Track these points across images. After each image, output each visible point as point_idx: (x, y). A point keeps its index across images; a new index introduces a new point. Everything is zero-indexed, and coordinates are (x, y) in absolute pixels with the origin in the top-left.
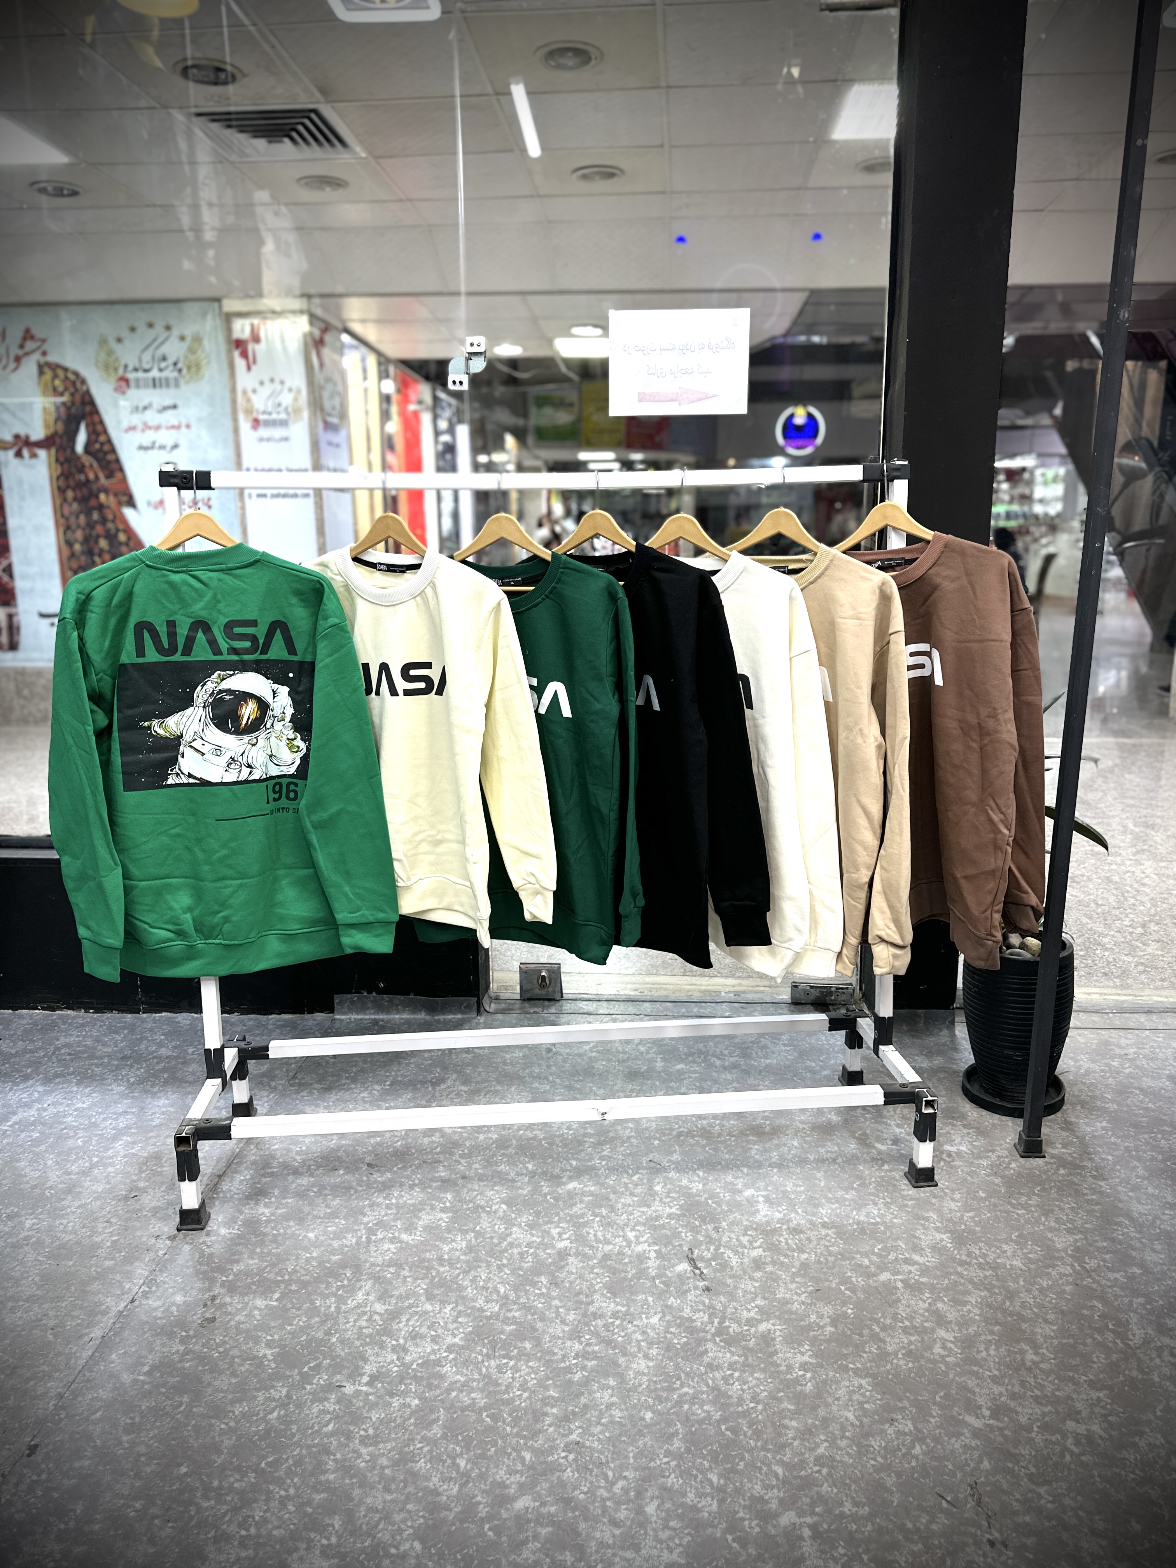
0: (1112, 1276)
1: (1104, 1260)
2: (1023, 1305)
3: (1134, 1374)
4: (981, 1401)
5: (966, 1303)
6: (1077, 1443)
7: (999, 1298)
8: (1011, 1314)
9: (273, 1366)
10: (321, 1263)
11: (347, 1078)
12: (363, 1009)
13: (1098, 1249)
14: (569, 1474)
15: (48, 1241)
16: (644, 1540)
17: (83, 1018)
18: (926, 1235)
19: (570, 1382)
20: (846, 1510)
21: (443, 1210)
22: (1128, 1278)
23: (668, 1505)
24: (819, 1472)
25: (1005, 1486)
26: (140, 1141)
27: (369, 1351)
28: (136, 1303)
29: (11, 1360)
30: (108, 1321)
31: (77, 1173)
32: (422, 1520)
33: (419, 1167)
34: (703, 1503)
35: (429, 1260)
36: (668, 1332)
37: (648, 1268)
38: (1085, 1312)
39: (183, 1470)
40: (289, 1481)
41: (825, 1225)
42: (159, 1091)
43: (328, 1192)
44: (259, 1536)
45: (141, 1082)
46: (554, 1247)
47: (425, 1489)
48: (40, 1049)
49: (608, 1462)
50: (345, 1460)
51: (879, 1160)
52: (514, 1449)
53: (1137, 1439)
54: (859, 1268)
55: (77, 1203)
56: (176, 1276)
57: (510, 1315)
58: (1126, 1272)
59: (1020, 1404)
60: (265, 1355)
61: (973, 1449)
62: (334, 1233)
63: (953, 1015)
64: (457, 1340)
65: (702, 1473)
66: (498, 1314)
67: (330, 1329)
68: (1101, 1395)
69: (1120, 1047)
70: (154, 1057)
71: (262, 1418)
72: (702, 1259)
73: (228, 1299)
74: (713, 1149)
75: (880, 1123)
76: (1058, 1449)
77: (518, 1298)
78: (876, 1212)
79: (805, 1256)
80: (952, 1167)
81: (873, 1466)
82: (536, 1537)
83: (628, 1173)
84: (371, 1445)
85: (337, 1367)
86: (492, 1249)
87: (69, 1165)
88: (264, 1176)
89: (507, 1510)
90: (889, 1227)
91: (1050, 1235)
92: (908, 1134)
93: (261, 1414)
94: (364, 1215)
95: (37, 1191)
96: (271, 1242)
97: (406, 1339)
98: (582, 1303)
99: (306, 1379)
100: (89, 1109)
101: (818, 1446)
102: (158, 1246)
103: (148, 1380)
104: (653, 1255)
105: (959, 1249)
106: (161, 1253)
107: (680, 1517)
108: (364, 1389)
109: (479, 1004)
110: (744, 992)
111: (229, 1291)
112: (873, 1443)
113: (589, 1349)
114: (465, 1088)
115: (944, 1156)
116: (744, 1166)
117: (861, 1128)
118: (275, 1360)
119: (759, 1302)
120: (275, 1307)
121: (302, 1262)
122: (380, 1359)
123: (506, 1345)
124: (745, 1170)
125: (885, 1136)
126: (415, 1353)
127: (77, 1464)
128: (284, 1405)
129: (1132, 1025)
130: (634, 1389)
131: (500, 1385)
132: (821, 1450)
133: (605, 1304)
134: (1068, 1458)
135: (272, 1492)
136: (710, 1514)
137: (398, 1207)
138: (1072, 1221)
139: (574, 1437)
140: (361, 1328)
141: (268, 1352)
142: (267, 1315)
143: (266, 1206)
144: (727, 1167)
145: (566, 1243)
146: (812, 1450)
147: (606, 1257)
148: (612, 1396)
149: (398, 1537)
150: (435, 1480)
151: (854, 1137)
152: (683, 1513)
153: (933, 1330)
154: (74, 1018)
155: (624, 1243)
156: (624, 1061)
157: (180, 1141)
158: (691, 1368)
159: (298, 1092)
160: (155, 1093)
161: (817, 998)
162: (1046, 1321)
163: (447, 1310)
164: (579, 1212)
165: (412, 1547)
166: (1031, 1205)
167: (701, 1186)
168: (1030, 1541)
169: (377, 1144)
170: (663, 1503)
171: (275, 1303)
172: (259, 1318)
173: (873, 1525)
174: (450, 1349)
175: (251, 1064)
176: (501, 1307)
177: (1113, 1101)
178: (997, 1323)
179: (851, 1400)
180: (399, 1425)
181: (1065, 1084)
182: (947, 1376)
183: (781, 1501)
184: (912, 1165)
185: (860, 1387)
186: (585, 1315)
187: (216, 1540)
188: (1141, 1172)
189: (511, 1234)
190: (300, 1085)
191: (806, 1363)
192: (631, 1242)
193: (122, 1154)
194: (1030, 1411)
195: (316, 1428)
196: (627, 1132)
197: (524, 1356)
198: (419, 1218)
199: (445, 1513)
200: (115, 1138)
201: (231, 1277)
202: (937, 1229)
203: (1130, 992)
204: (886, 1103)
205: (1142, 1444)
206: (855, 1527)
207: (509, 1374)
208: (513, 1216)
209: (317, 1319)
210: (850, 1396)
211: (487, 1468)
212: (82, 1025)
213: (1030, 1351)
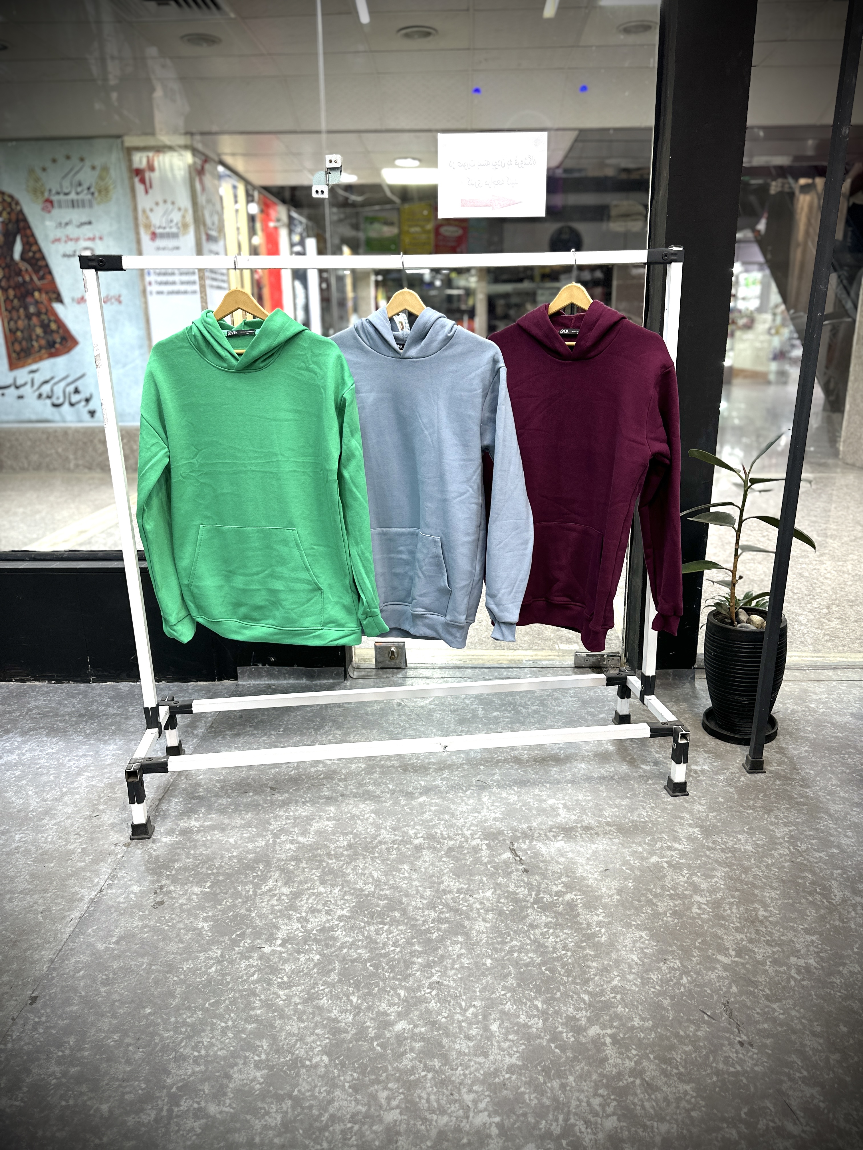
0: (817, 855)
1: (811, 844)
2: (755, 877)
3: (837, 923)
4: (728, 945)
5: (713, 877)
6: (799, 972)
7: (738, 872)
8: (747, 883)
9: (210, 934)
10: (240, 860)
11: (251, 727)
12: (259, 676)
13: (806, 836)
14: (433, 1005)
15: (33, 849)
16: (491, 1049)
17: (48, 687)
18: (682, 829)
19: (430, 940)
20: (636, 1024)
21: (328, 819)
22: (829, 856)
23: (506, 1024)
24: (615, 997)
25: (749, 1004)
26: (98, 776)
27: (280, 922)
28: (104, 893)
29: (12, 936)
30: (84, 906)
31: (52, 800)
32: (327, 1041)
33: (309, 788)
34: (532, 1021)
35: (320, 855)
36: (498, 902)
37: (482, 856)
38: (800, 881)
39: (148, 1010)
40: (227, 1016)
41: (608, 824)
42: (109, 739)
43: (242, 808)
44: (208, 1056)
45: (95, 733)
46: (412, 843)
47: (328, 1019)
48: (16, 710)
49: (461, 996)
50: (268, 1000)
51: (644, 778)
52: (392, 988)
53: (841, 968)
54: (634, 853)
55: (53, 822)
56: (133, 872)
57: (382, 893)
58: (827, 852)
59: (756, 946)
60: (203, 927)
61: (725, 978)
62: (248, 838)
63: (694, 673)
64: (345, 912)
65: (530, 1001)
66: (374, 893)
67: (250, 907)
68: (814, 938)
69: (815, 694)
70: (104, 715)
71: (204, 972)
72: (520, 849)
73: (172, 888)
74: (524, 771)
75: (644, 750)
76: (785, 976)
77: (388, 880)
78: (645, 814)
79: (596, 845)
80: (698, 781)
81: (653, 992)
82: (412, 1050)
83: (462, 789)
84: (286, 989)
85: (257, 934)
86: (366, 846)
87: (45, 794)
88: (193, 798)
89: (390, 1031)
90: (655, 824)
91: (771, 828)
92: (665, 758)
93: (203, 969)
94: (270, 824)
95: (23, 814)
96: (202, 846)
97: (307, 913)
98: (435, 883)
99: (235, 943)
100: (57, 753)
101: (612, 979)
102: (117, 851)
103: (117, 947)
104: (484, 847)
105: (707, 839)
106: (119, 856)
107: (516, 1033)
108: (279, 949)
109: (346, 672)
110: (540, 660)
111: (172, 882)
112: (652, 976)
113: (442, 916)
114: (340, 733)
115: (692, 773)
116: (547, 782)
117: (630, 755)
118: (210, 930)
119: (564, 879)
120: (208, 892)
121: (226, 859)
122: (289, 928)
123: (381, 915)
124: (548, 785)
125: (649, 760)
126: (314, 923)
127: (68, 1009)
128: (219, 962)
129: (823, 678)
130: (477, 943)
131: (378, 943)
132: (615, 982)
133: (452, 884)
134: (793, 983)
135: (215, 1024)
136: (537, 1030)
137: (295, 818)
138: (787, 817)
139: (435, 978)
140: (273, 906)
141: (206, 925)
142: (202, 898)
143: (196, 820)
144: (534, 784)
145: (421, 840)
146: (609, 982)
147: (450, 849)
148: (461, 948)
149: (311, 1053)
150: (335, 1012)
151: (625, 761)
152: (518, 1029)
153: (691, 896)
154: (41, 687)
155: (463, 839)
156: (455, 711)
157: (130, 774)
158: (518, 928)
159: (214, 737)
160: (106, 741)
161: (594, 663)
162: (772, 888)
163: (336, 891)
164: (429, 818)
165: (321, 1060)
166: (757, 807)
167: (516, 798)
168: (769, 1041)
169: (277, 773)
170: (503, 1023)
171: (208, 890)
172: (196, 900)
173: (656, 1033)
174: (340, 918)
175: (178, 717)
176: (376, 887)
177: (812, 732)
178: (737, 890)
179: (634, 947)
180: (306, 974)
181: (778, 721)
182: (703, 928)
183: (589, 1019)
184: (670, 780)
185: (641, 937)
186: (437, 891)
187: (176, 1060)
188: (835, 782)
189: (380, 834)
190: (215, 732)
191: (601, 922)
192: (468, 838)
193: (85, 785)
194: (763, 951)
195: (245, 977)
196: (460, 760)
197: (395, 922)
198: (311, 825)
199: (343, 1035)
200: (78, 774)
201: (173, 872)
202: (690, 825)
203: (820, 654)
204: (652, 736)
205: (845, 971)
206: (643, 1035)
207: (384, 935)
208: (381, 822)
209: (240, 900)
210: (634, 943)
211: (373, 1002)
212: (47, 693)
213: (762, 909)
